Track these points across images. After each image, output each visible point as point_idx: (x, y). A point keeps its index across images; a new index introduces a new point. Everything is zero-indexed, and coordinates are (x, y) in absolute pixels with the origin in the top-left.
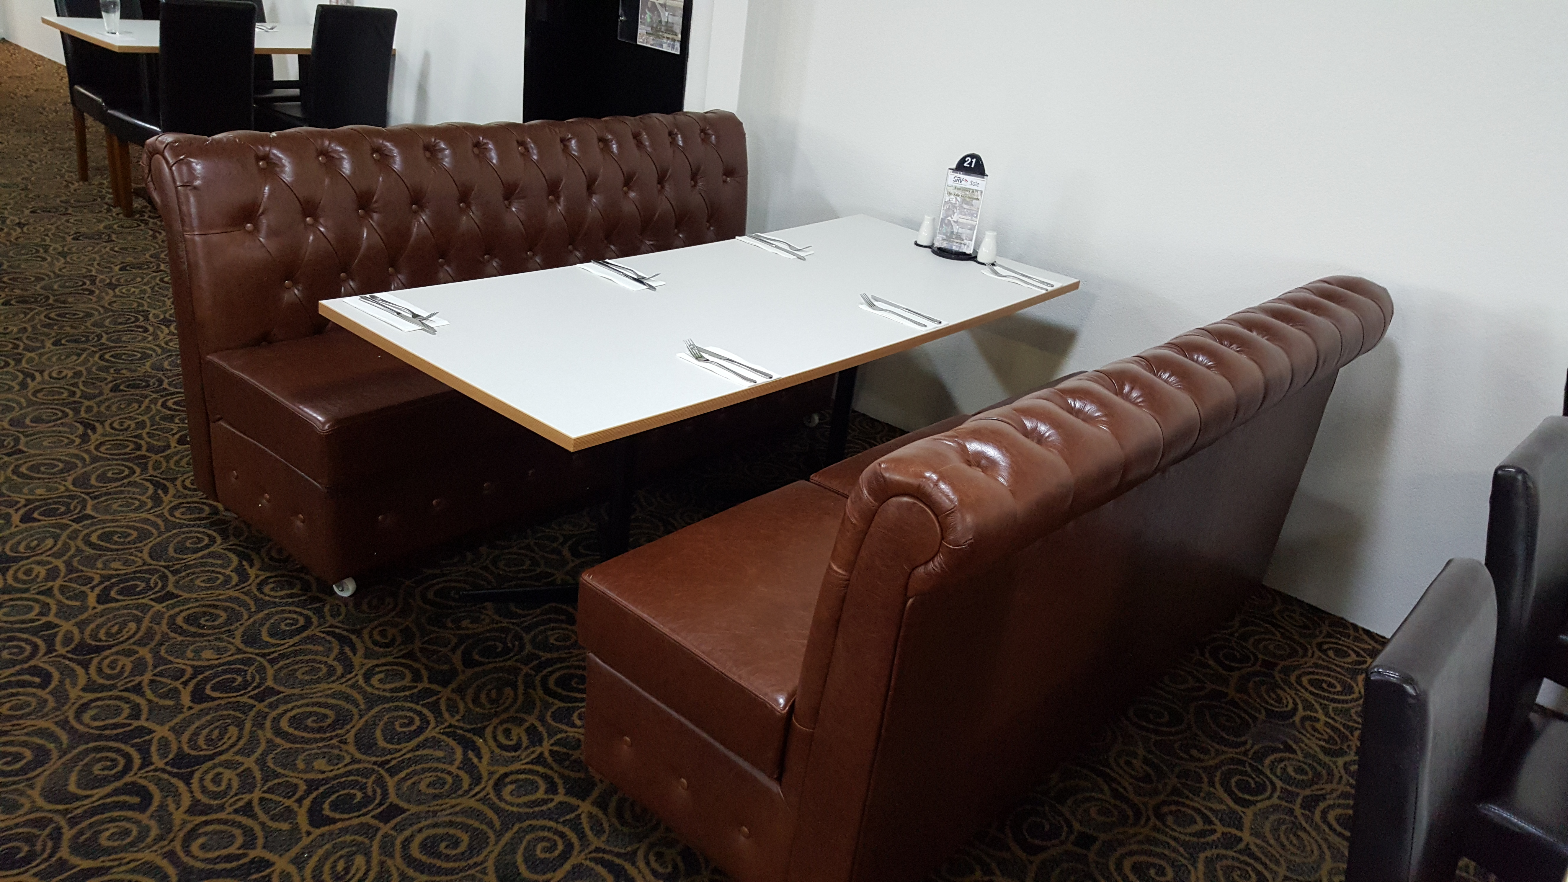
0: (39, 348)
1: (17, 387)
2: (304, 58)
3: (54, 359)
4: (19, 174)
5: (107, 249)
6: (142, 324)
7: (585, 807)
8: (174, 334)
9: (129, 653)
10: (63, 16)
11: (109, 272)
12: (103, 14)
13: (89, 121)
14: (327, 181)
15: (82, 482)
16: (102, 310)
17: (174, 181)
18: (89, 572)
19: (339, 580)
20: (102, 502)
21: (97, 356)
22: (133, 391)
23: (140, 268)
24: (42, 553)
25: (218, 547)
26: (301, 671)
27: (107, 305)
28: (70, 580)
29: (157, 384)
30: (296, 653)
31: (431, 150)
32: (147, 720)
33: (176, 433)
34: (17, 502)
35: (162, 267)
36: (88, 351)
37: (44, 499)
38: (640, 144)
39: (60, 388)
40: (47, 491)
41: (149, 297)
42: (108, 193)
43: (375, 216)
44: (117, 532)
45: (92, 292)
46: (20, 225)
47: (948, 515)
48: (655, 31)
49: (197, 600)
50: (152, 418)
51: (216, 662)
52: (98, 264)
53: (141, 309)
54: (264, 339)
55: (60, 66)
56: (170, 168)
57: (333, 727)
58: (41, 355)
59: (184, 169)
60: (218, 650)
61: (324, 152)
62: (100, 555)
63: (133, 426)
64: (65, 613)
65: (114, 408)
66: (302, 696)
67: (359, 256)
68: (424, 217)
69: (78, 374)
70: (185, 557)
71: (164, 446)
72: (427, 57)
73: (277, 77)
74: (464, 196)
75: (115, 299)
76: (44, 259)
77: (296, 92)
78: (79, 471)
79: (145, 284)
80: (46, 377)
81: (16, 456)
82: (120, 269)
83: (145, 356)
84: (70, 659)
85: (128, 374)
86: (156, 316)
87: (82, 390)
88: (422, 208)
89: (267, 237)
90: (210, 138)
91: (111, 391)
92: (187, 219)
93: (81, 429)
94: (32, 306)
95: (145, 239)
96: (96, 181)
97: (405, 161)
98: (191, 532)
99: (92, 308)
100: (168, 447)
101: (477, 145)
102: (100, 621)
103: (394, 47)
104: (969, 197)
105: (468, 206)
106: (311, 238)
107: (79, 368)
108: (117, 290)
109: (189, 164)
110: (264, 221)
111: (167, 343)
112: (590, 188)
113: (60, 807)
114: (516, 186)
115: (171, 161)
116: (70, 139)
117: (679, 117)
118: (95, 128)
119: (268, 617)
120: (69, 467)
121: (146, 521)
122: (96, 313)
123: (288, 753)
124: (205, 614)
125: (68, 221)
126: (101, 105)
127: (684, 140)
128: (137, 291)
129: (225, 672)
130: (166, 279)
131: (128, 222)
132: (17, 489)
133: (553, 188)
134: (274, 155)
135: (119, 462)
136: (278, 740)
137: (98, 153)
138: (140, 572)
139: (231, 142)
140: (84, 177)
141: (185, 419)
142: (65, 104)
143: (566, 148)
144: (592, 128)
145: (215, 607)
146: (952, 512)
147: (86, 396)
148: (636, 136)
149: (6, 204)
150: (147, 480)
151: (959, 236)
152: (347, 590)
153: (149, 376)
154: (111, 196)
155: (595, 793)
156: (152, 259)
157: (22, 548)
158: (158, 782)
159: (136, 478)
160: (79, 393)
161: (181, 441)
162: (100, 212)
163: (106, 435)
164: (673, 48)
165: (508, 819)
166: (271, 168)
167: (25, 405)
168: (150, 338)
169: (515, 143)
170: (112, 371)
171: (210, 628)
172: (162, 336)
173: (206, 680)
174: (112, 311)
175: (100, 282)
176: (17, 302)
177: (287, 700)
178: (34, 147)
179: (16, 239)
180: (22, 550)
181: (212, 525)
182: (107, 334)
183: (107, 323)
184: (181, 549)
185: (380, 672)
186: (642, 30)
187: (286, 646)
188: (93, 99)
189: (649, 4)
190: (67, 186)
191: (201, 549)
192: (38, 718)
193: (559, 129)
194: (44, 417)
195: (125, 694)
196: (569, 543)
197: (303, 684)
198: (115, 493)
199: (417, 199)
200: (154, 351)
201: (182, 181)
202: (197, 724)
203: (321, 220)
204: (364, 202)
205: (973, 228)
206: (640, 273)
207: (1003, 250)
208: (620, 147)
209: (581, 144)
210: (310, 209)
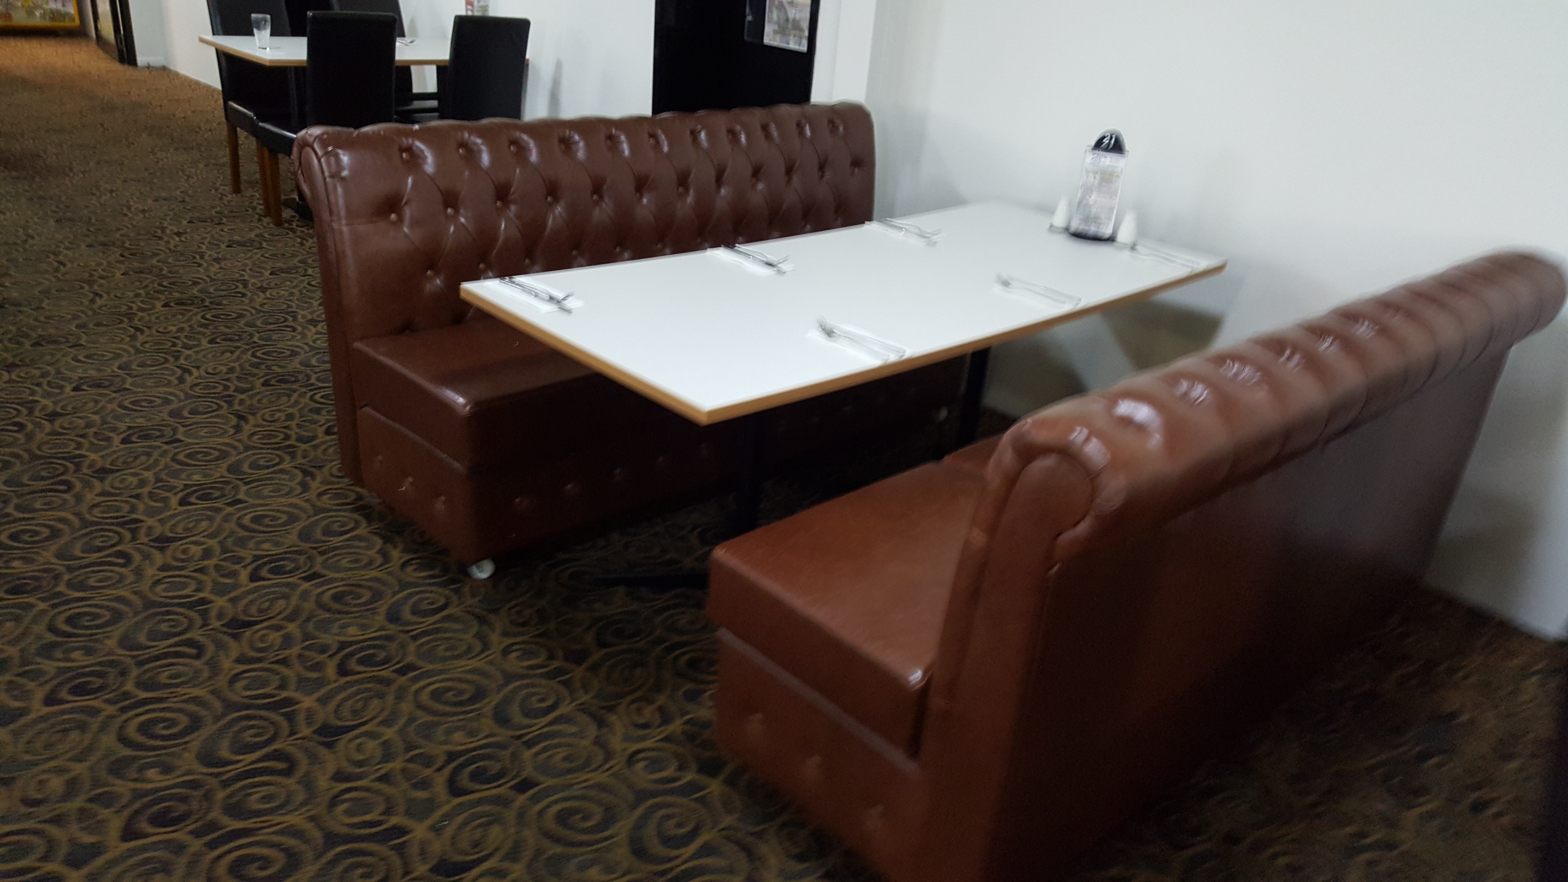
0: (195, 346)
1: (176, 382)
2: (442, 69)
3: (210, 356)
4: (177, 188)
5: (259, 256)
6: (292, 324)
7: (715, 787)
8: (321, 333)
9: (278, 628)
10: (218, 34)
11: (261, 277)
12: (255, 31)
13: (242, 134)
14: (467, 173)
15: (234, 469)
16: (253, 311)
17: (323, 172)
18: (242, 553)
19: (477, 560)
20: (253, 488)
21: (250, 353)
22: (283, 386)
23: (289, 273)
24: (199, 534)
25: (362, 531)
26: (441, 648)
27: (258, 307)
28: (224, 560)
29: (306, 379)
30: (437, 631)
31: (566, 144)
32: (297, 690)
33: (323, 425)
34: (175, 487)
35: (310, 271)
36: (242, 349)
37: (201, 485)
38: (768, 136)
39: (215, 382)
40: (204, 477)
41: (297, 299)
42: (259, 204)
43: (513, 208)
44: (268, 516)
45: (244, 295)
46: (178, 234)
47: (1098, 475)
48: (782, 31)
49: (343, 579)
50: (300, 411)
51: (361, 638)
52: (250, 270)
53: (290, 310)
54: (407, 328)
55: (214, 90)
56: (319, 160)
57: (472, 700)
58: (197, 352)
59: (332, 159)
60: (364, 627)
61: (463, 145)
62: (253, 537)
63: (283, 418)
64: (220, 590)
65: (265, 401)
66: (441, 672)
67: (497, 247)
68: (559, 210)
69: (231, 370)
70: (332, 539)
71: (313, 436)
72: (559, 66)
73: (416, 89)
74: (598, 188)
75: (265, 301)
76: (200, 265)
77: (434, 103)
78: (232, 459)
79: (294, 287)
80: (203, 373)
81: (175, 445)
82: (271, 274)
83: (294, 354)
84: (225, 633)
85: (279, 370)
86: (303, 317)
87: (235, 385)
88: (556, 199)
89: (411, 227)
90: (357, 132)
91: (263, 385)
92: (334, 209)
93: (234, 421)
94: (191, 308)
95: (294, 245)
96: (248, 193)
97: (541, 153)
98: (338, 516)
99: (245, 310)
100: (314, 437)
101: (610, 137)
102: (251, 597)
103: (527, 56)
104: (1107, 178)
105: (601, 197)
106: (452, 229)
107: (232, 364)
108: (267, 293)
109: (337, 156)
110: (407, 212)
111: (314, 342)
112: (719, 180)
113: (216, 770)
114: (647, 178)
115: (320, 153)
116: (224, 155)
117: (805, 108)
118: (247, 143)
119: (411, 595)
120: (224, 455)
121: (294, 506)
122: (248, 314)
123: (430, 726)
124: (350, 593)
125: (222, 231)
126: (252, 119)
127: (812, 131)
128: (286, 294)
129: (370, 647)
130: (313, 283)
131: (277, 231)
132: (175, 474)
133: (683, 180)
134: (418, 147)
135: (269, 451)
136: (419, 713)
137: (250, 168)
138: (290, 552)
139: (377, 134)
140: (237, 190)
141: (332, 411)
142: (219, 124)
143: (695, 140)
144: (721, 120)
145: (359, 586)
146: (1101, 470)
147: (239, 390)
148: (765, 128)
149: (166, 216)
150: (296, 468)
151: (1096, 219)
152: (483, 572)
153: (298, 372)
154: (262, 207)
155: (728, 770)
156: (300, 265)
157: (179, 529)
158: (306, 750)
159: (285, 466)
160: (232, 388)
161: (328, 432)
162: (252, 221)
163: (259, 426)
164: (800, 45)
165: (641, 796)
166: (414, 160)
167: (183, 398)
168: (299, 337)
169: (647, 136)
170: (263, 367)
171: (355, 605)
172: (309, 334)
173: (351, 655)
174: (263, 312)
175: (252, 285)
176: (175, 304)
177: (428, 674)
178: (190, 163)
179: (175, 246)
180: (181, 531)
181: (356, 510)
182: (259, 332)
183: (259, 323)
184: (327, 532)
185: (516, 650)
186: (769, 29)
187: (425, 624)
188: (244, 114)
189: (776, 2)
190: (221, 199)
191: (346, 533)
192: (195, 686)
193: (690, 121)
194: (201, 409)
195: (275, 667)
196: (698, 530)
197: (444, 659)
198: (267, 479)
199: (553, 191)
200: (302, 348)
201: (330, 171)
202: (343, 695)
203: (462, 211)
204: (502, 193)
205: (1111, 209)
206: (772, 258)
207: (1143, 230)
208: (748, 138)
209: (711, 136)
210: (450, 200)
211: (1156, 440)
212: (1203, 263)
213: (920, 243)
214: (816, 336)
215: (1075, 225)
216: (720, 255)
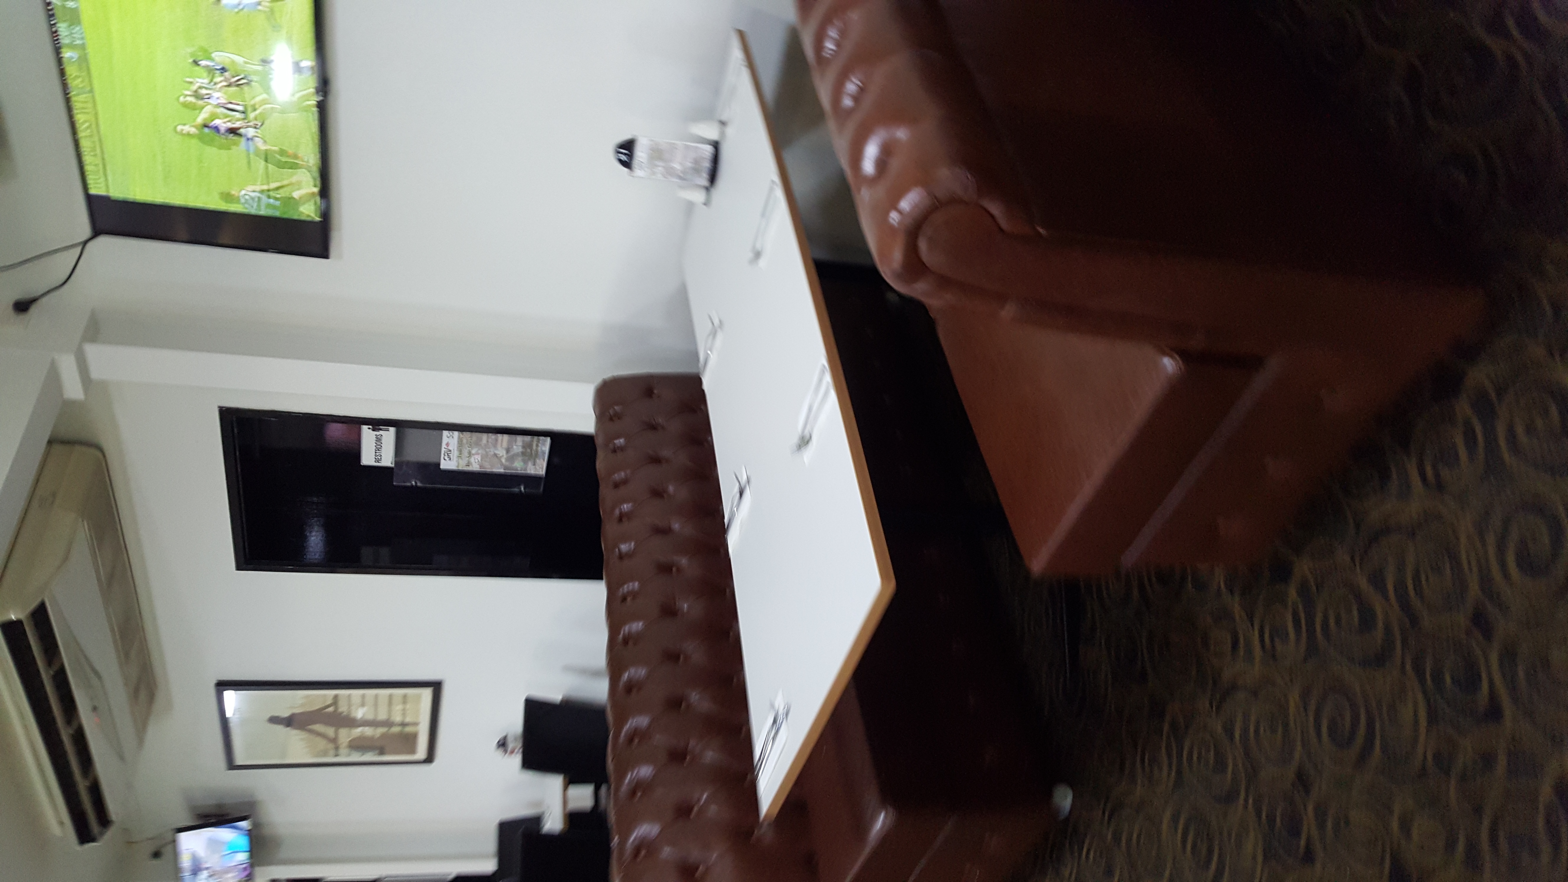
2: (570, 780)
7: (1303, 566)
14: (659, 792)
19: (1051, 809)
31: (630, 688)
38: (625, 482)
43: (692, 743)
47: (936, 197)
48: (533, 459)
61: (632, 792)
66: (1175, 852)
68: (693, 697)
73: (588, 807)
74: (673, 657)
77: (602, 790)
88: (684, 699)
89: (711, 852)
97: (640, 714)
101: (626, 641)
104: (657, 154)
105: (682, 653)
106: (711, 810)
110: (695, 855)
112: (666, 531)
114: (663, 606)
117: (599, 441)
127: (618, 437)
133: (665, 568)
134: (634, 841)
143: (630, 555)
144: (610, 529)
146: (931, 194)
148: (616, 485)
151: (696, 161)
152: (1065, 794)
164: (545, 444)
166: (645, 847)
169: (624, 605)
186: (532, 471)
193: (612, 557)
199: (675, 703)
203: (695, 799)
204: (677, 756)
205: (687, 147)
206: (736, 490)
207: (707, 113)
208: (625, 501)
209: (625, 539)
210: (684, 811)
211: (902, 134)
212: (737, 54)
213: (720, 336)
214: (808, 454)
215: (704, 181)
216: (733, 540)
